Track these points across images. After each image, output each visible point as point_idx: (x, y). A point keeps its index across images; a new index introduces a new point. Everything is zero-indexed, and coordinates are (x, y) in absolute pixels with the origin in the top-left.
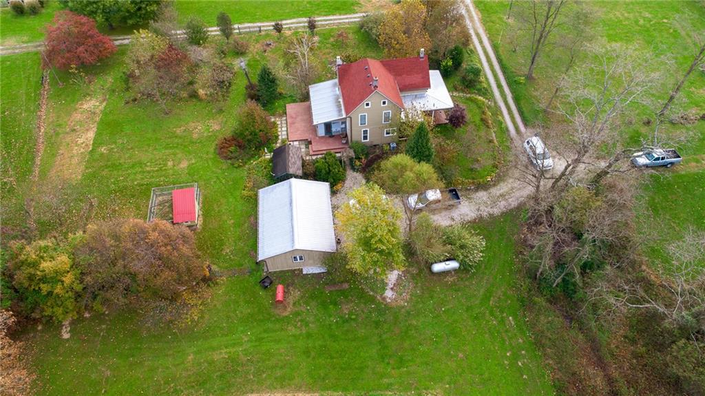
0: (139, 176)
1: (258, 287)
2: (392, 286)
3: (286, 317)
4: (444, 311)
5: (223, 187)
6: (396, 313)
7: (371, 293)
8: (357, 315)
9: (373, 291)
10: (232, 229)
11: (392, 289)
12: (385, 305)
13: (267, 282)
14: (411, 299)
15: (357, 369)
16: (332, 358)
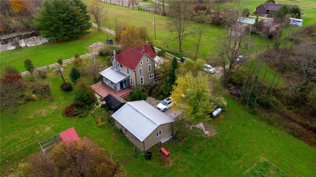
0: (19, 146)
1: (145, 161)
2: (205, 129)
3: (172, 166)
4: (232, 128)
5: (83, 128)
6: (216, 138)
7: (200, 136)
8: (203, 147)
9: (199, 135)
10: (106, 143)
11: (206, 130)
12: (209, 137)
13: (149, 156)
14: (216, 130)
15: (225, 169)
16: (211, 171)
